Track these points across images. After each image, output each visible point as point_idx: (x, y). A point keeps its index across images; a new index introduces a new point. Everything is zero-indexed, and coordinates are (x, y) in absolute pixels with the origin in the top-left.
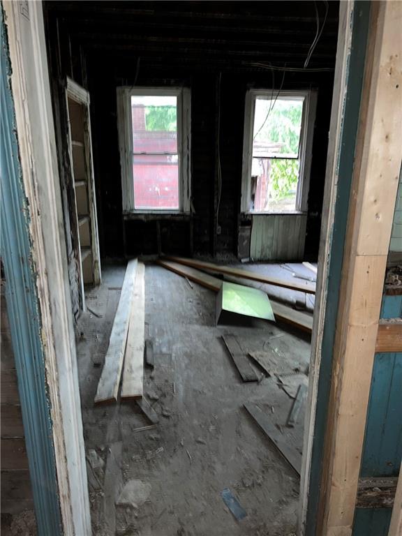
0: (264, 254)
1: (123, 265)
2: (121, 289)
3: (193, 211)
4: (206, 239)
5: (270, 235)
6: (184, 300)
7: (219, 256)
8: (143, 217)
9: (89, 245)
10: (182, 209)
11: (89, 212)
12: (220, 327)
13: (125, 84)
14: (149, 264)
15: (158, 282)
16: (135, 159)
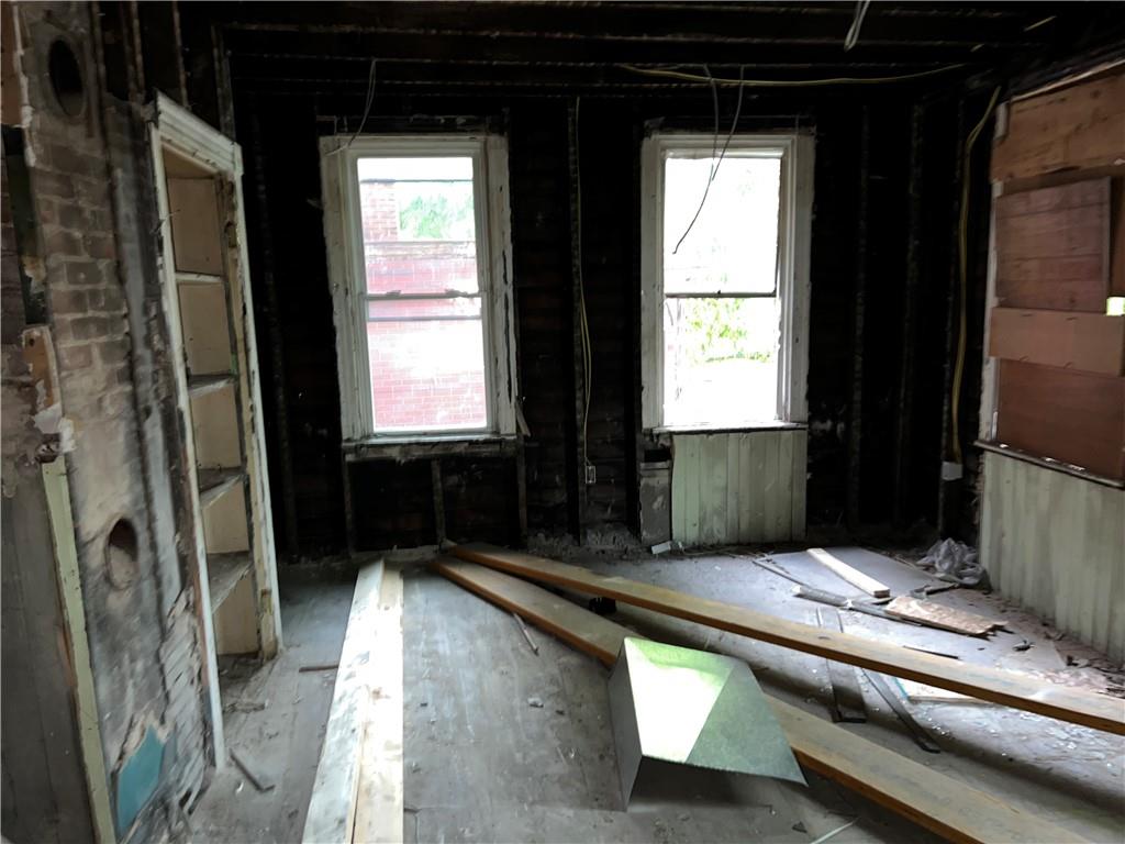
0: (706, 528)
1: (346, 581)
2: (337, 667)
3: (525, 431)
4: (560, 497)
5: (721, 483)
6: (517, 702)
7: (594, 541)
8: (394, 453)
9: (246, 547)
10: (495, 428)
11: (244, 459)
12: (639, 809)
13: (340, 131)
14: (414, 573)
15: (439, 636)
16: (374, 310)
